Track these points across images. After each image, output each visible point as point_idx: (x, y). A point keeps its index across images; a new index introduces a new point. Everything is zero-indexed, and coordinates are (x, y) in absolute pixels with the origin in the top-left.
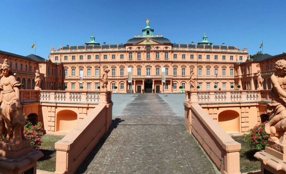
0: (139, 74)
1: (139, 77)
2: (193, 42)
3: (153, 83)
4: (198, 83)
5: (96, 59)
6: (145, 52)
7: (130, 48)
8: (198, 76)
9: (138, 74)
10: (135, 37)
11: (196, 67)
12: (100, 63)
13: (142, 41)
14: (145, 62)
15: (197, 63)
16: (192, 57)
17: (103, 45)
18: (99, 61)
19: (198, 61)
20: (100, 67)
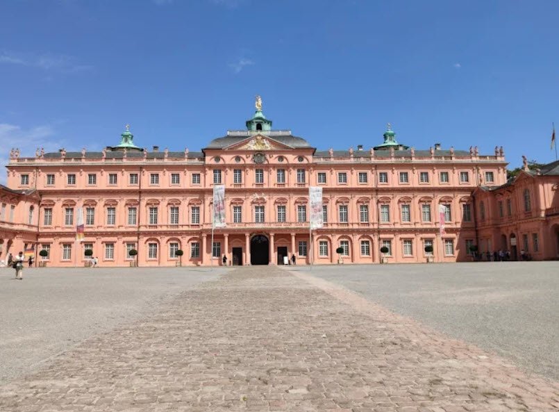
0: (238, 218)
1: (237, 226)
2: (361, 147)
3: (272, 239)
4: (382, 241)
5: (132, 182)
6: (251, 167)
7: (218, 159)
8: (381, 222)
9: (235, 221)
10: (228, 133)
11: (374, 201)
12: (140, 192)
13: (246, 143)
14: (251, 191)
15: (377, 191)
16: (364, 177)
17: (152, 151)
18: (138, 188)
19: (378, 186)
20: (139, 203)
